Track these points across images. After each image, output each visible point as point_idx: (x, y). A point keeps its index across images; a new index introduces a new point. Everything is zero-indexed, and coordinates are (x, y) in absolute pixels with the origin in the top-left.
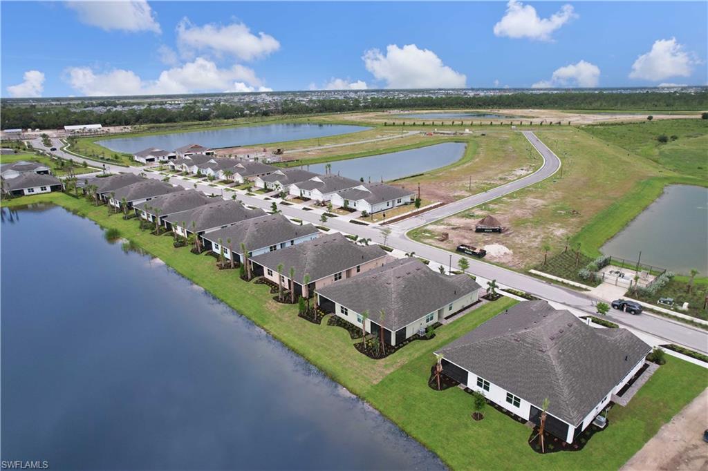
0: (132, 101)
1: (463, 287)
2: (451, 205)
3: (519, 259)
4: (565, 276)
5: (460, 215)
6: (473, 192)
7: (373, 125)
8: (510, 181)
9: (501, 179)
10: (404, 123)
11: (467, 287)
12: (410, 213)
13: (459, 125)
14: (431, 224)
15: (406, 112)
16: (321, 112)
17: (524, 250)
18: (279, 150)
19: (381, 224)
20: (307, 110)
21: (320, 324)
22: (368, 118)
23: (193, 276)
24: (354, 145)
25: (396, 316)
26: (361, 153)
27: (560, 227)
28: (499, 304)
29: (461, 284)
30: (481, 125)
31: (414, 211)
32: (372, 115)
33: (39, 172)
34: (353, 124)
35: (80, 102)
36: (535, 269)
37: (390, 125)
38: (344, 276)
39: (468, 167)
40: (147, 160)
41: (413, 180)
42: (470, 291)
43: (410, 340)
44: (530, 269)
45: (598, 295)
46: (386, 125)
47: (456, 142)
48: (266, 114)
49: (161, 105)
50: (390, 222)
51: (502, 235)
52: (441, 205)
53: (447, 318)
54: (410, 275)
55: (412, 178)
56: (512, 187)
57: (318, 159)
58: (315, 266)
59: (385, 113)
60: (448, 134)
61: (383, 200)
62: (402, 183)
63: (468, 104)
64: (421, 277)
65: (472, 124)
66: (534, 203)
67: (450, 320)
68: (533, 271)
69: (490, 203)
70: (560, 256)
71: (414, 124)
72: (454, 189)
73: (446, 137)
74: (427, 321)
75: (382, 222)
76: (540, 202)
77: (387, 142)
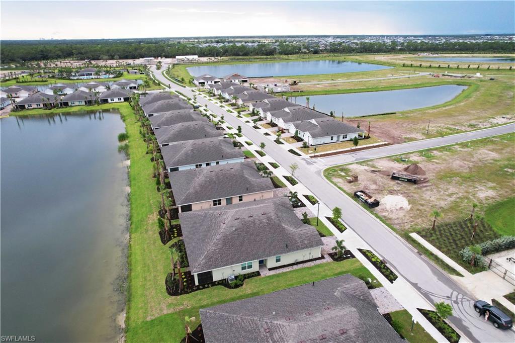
0: (237, 40)
1: (302, 242)
2: (396, 146)
3: (411, 217)
4: (445, 249)
5: (393, 158)
6: (428, 135)
7: (394, 65)
8: (480, 128)
9: (470, 125)
10: (421, 65)
11: (306, 242)
12: (349, 149)
13: (474, 69)
14: (357, 163)
15: (434, 55)
16: (361, 52)
17: (425, 208)
18: (295, 82)
19: (311, 157)
20: (349, 50)
21: (165, 244)
22: (396, 59)
23: (134, 179)
24: (362, 81)
25: (205, 258)
26: (360, 89)
27: (491, 188)
28: (346, 264)
29: (301, 238)
30: (498, 69)
31: (352, 148)
32: (401, 56)
33: (131, 88)
34: (379, 63)
35: (205, 40)
36: (419, 233)
37: (408, 66)
38: (224, 202)
39: (446, 110)
40: (199, 83)
41: (380, 118)
42: (307, 247)
43: (214, 284)
44: (412, 232)
45: (467, 286)
46: (404, 65)
47: (457, 85)
48: (316, 52)
49: (252, 43)
50: (321, 156)
51: (416, 186)
52: (385, 145)
53: (270, 269)
54: (251, 219)
55: (382, 116)
56: (474, 136)
57: (320, 91)
58: (198, 191)
59: (415, 56)
60: (455, 77)
61: (327, 134)
62: (369, 119)
63: (502, 49)
64: (261, 222)
65: (488, 68)
66: (486, 156)
67: (272, 273)
68: (414, 236)
69: (436, 149)
70: (460, 223)
71: (430, 67)
72: (411, 132)
73: (451, 79)
74: (243, 268)
75: (313, 155)
76: (494, 155)
77: (392, 80)
